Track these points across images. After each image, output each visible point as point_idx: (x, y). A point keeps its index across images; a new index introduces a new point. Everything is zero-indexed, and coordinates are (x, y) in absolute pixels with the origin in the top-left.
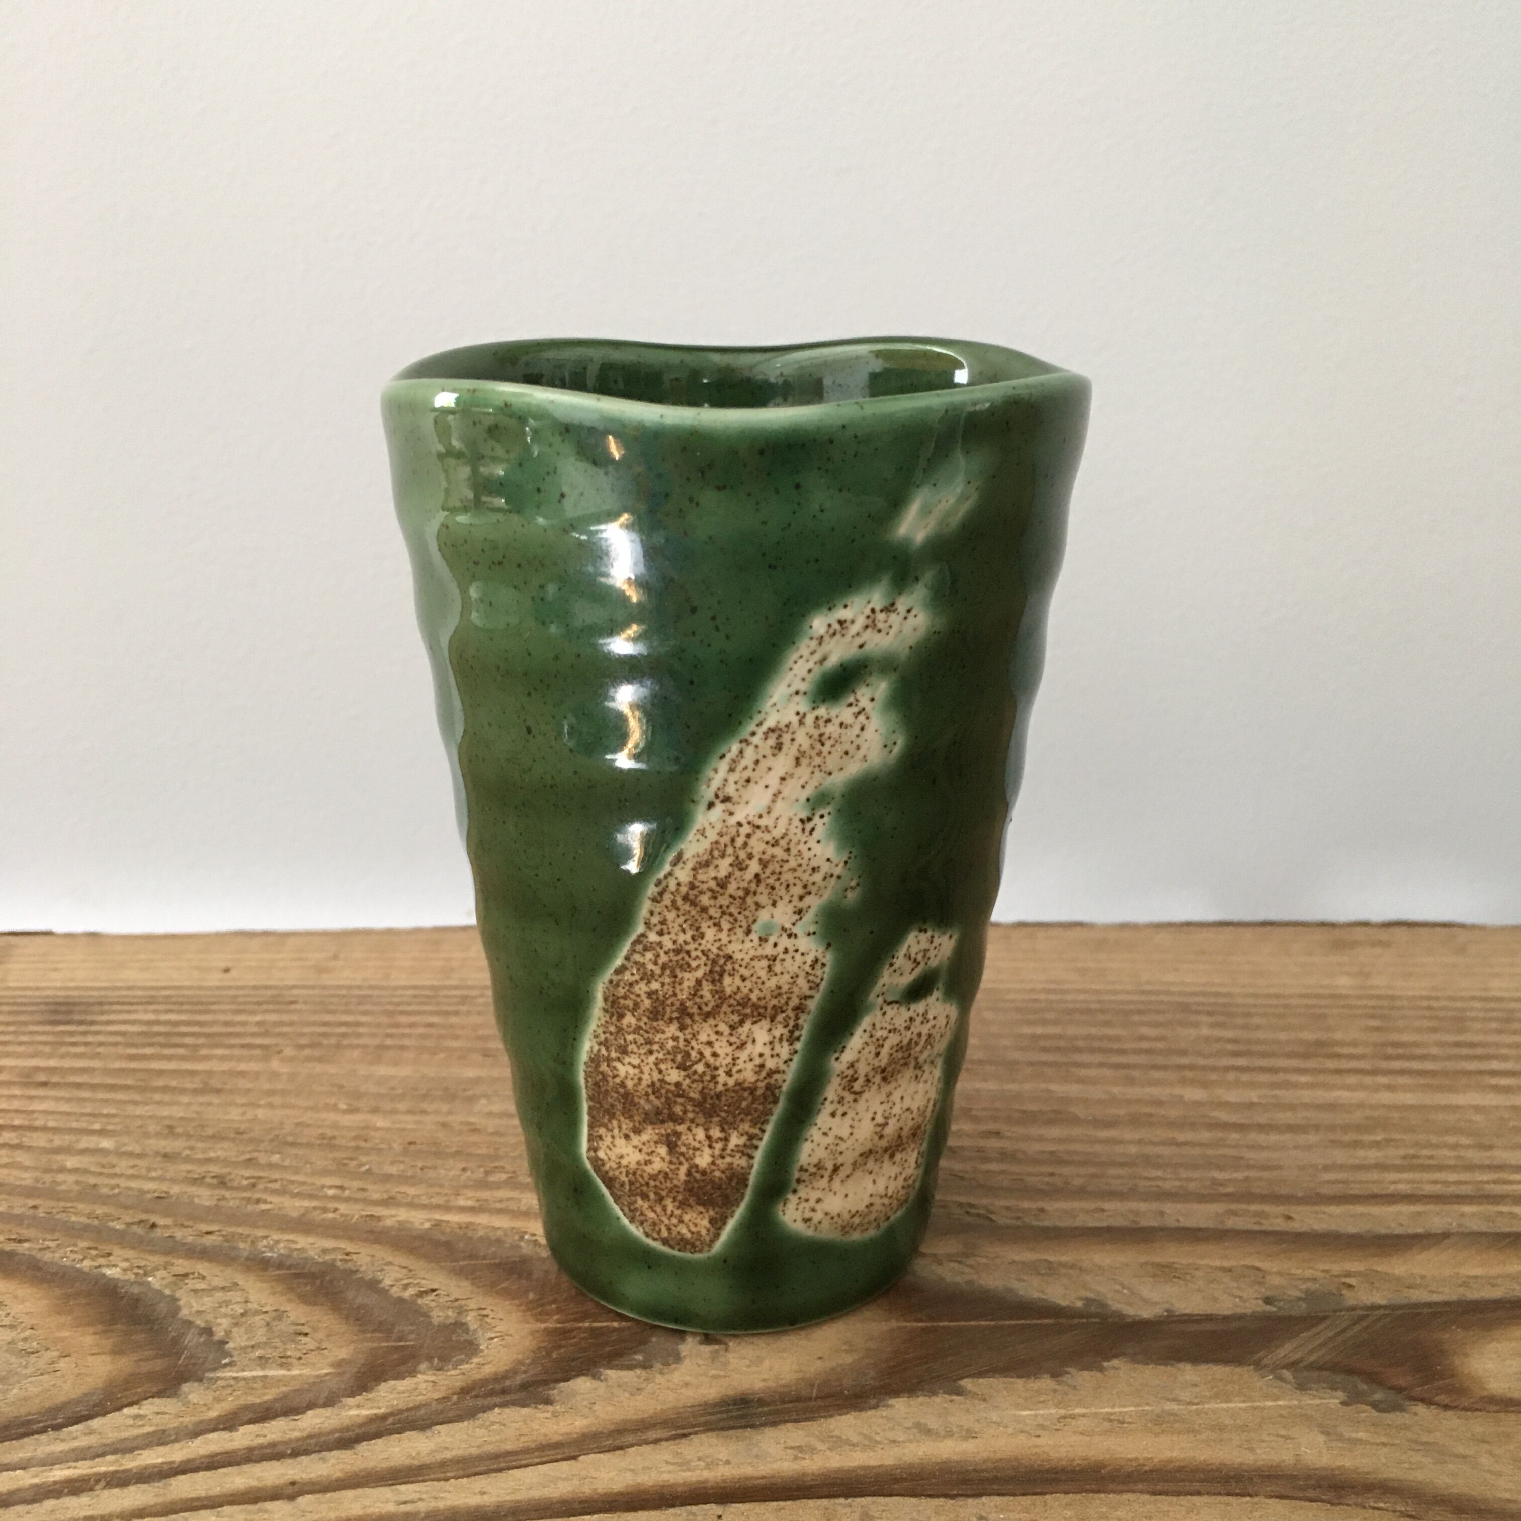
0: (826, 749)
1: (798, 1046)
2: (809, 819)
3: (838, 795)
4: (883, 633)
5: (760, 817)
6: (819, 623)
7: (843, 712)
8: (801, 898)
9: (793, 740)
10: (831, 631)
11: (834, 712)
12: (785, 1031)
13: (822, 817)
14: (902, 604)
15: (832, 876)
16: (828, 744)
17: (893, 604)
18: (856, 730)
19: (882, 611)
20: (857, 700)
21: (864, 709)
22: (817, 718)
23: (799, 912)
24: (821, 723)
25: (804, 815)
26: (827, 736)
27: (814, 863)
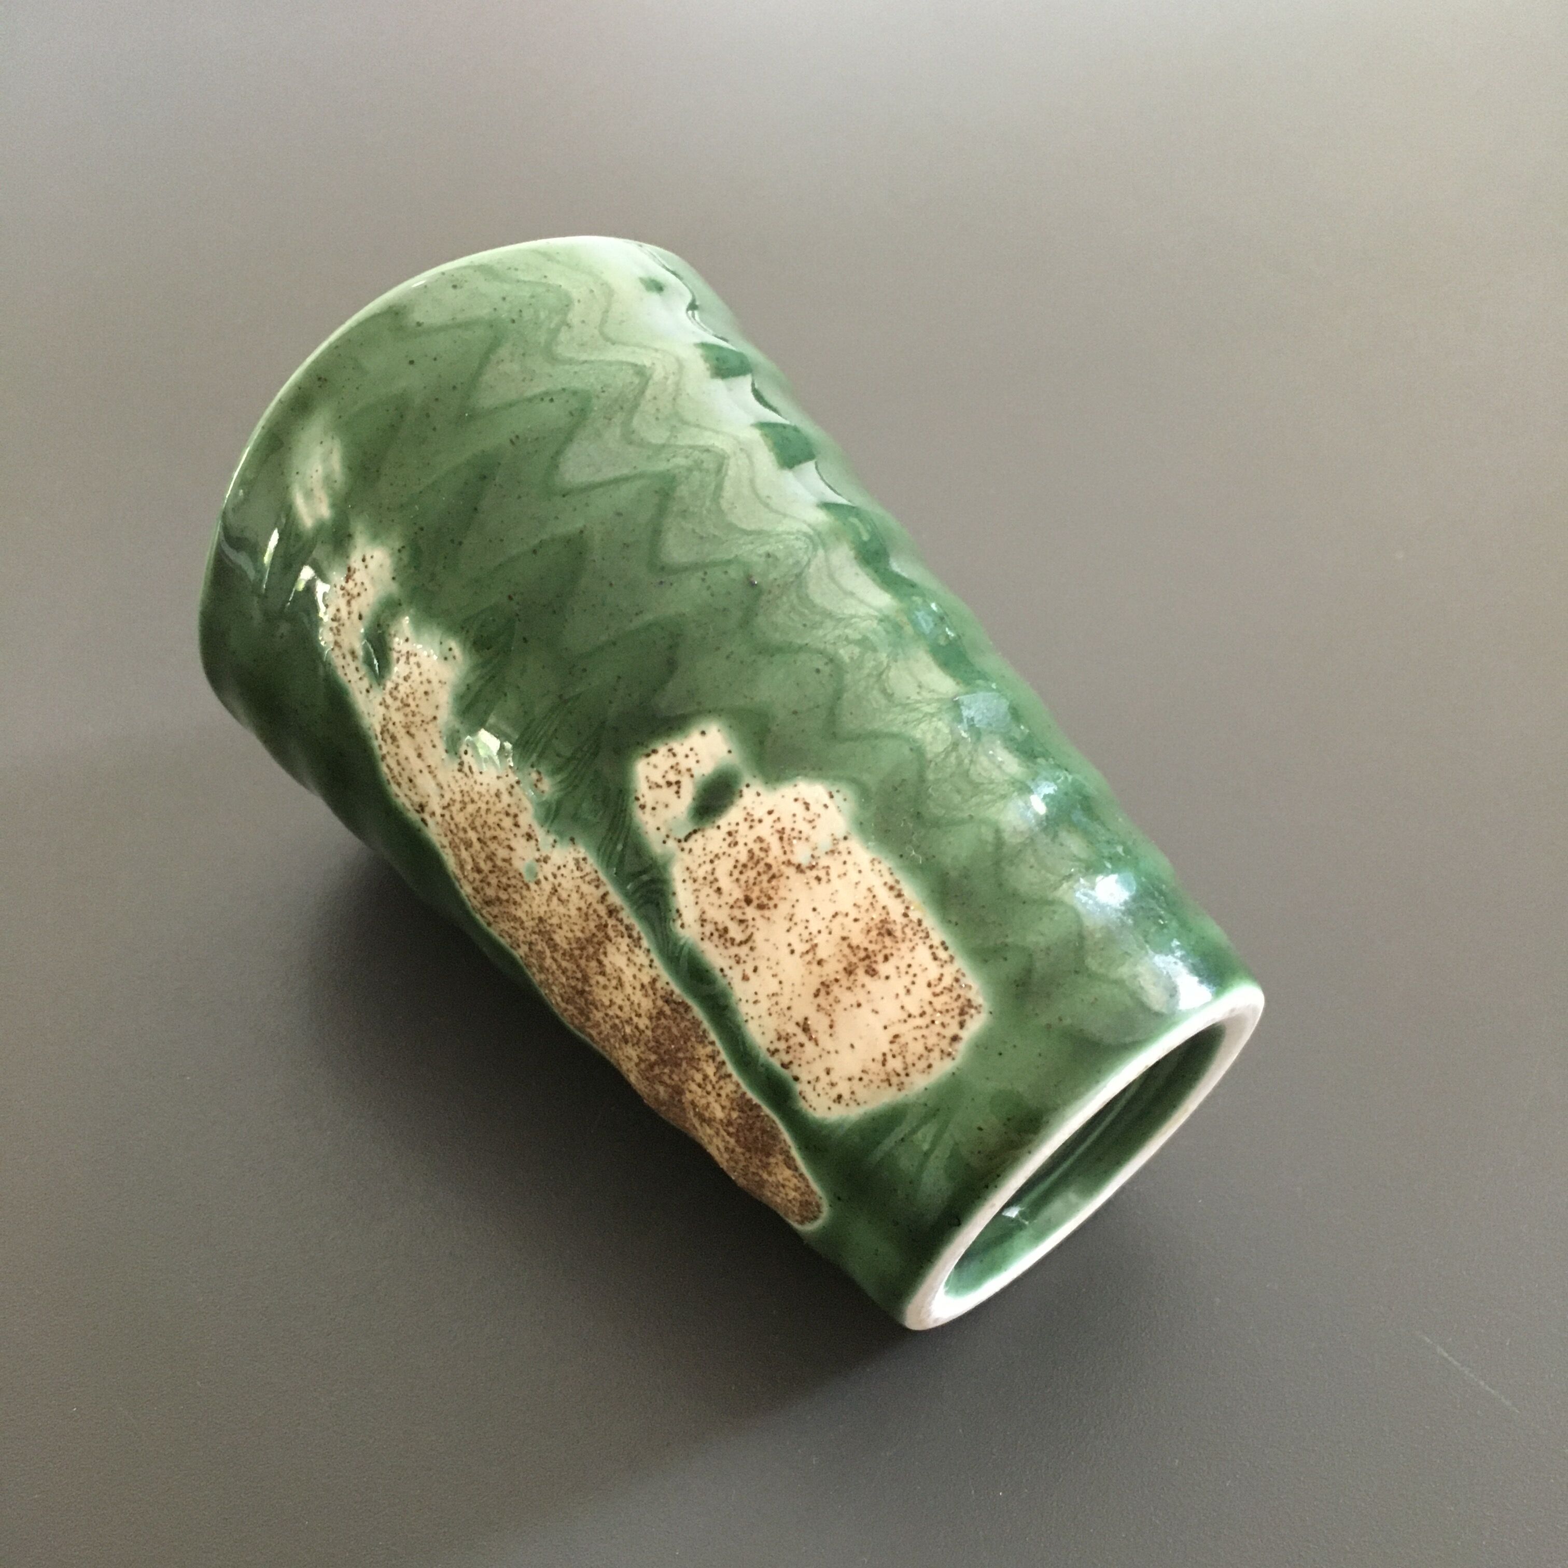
0: (413, 707)
1: (645, 943)
2: (461, 764)
3: (458, 726)
4: (363, 594)
5: (442, 796)
7: (398, 670)
8: (517, 825)
9: (394, 724)
10: (335, 631)
11: (394, 677)
12: (627, 940)
13: (466, 753)
14: (355, 561)
15: (512, 787)
16: (410, 701)
17: (349, 569)
18: (416, 671)
19: (347, 582)
20: (399, 652)
21: (408, 652)
22: (391, 693)
23: (529, 837)
24: (395, 693)
25: (456, 767)
26: (405, 696)
27: (493, 792)
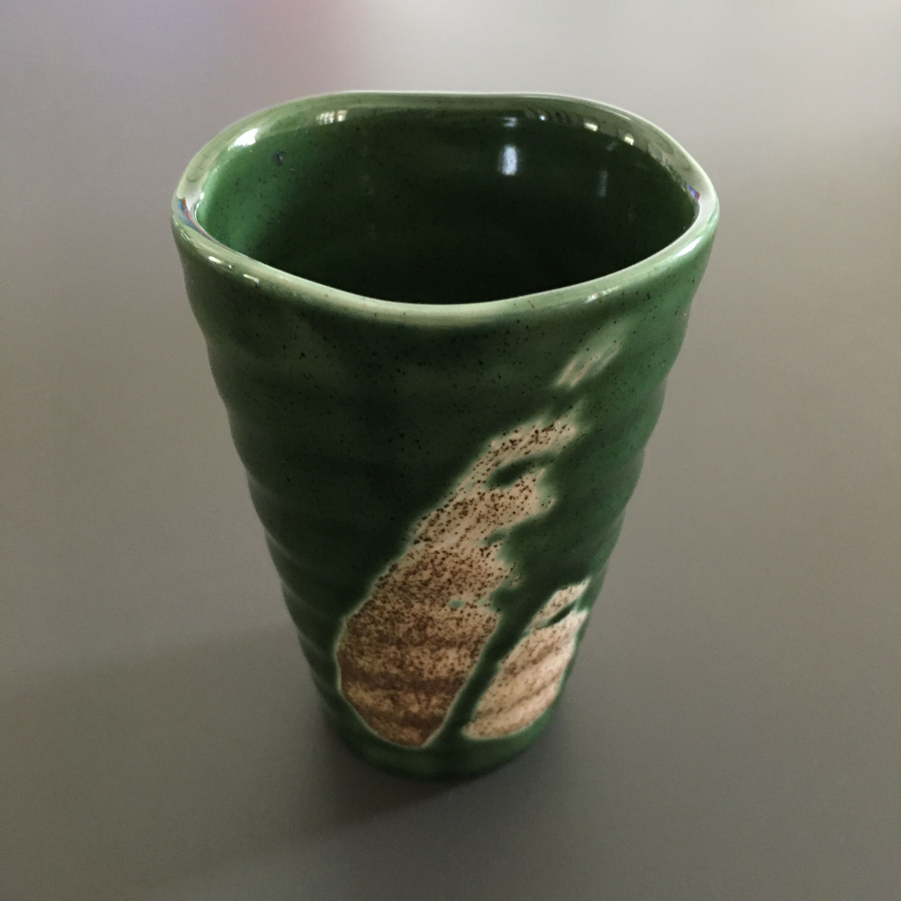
0: (498, 513)
1: (477, 659)
2: (486, 549)
3: (507, 534)
4: (544, 444)
5: (452, 548)
6: (495, 444)
7: (513, 490)
8: (480, 589)
9: (475, 509)
10: (505, 447)
11: (505, 491)
12: (468, 652)
13: (496, 546)
14: (558, 424)
15: (502, 577)
16: (501, 510)
17: (552, 426)
18: (522, 499)
19: (543, 431)
20: (523, 482)
21: (527, 487)
22: (493, 495)
23: (479, 596)
24: (496, 498)
25: (483, 547)
26: (500, 504)
27: (489, 572)
